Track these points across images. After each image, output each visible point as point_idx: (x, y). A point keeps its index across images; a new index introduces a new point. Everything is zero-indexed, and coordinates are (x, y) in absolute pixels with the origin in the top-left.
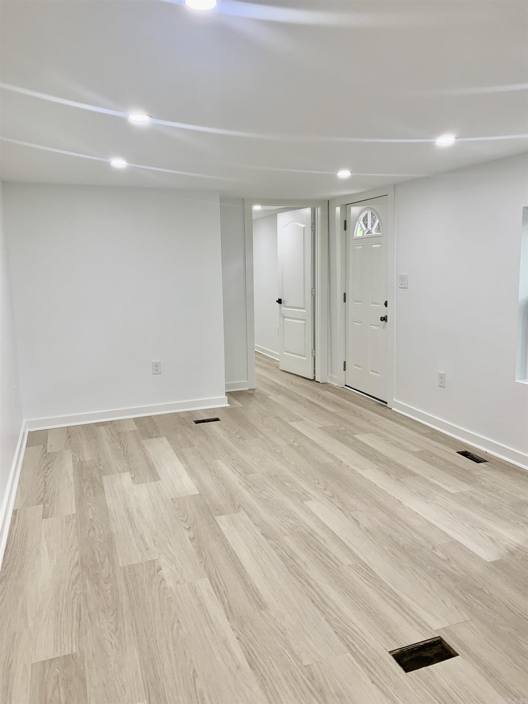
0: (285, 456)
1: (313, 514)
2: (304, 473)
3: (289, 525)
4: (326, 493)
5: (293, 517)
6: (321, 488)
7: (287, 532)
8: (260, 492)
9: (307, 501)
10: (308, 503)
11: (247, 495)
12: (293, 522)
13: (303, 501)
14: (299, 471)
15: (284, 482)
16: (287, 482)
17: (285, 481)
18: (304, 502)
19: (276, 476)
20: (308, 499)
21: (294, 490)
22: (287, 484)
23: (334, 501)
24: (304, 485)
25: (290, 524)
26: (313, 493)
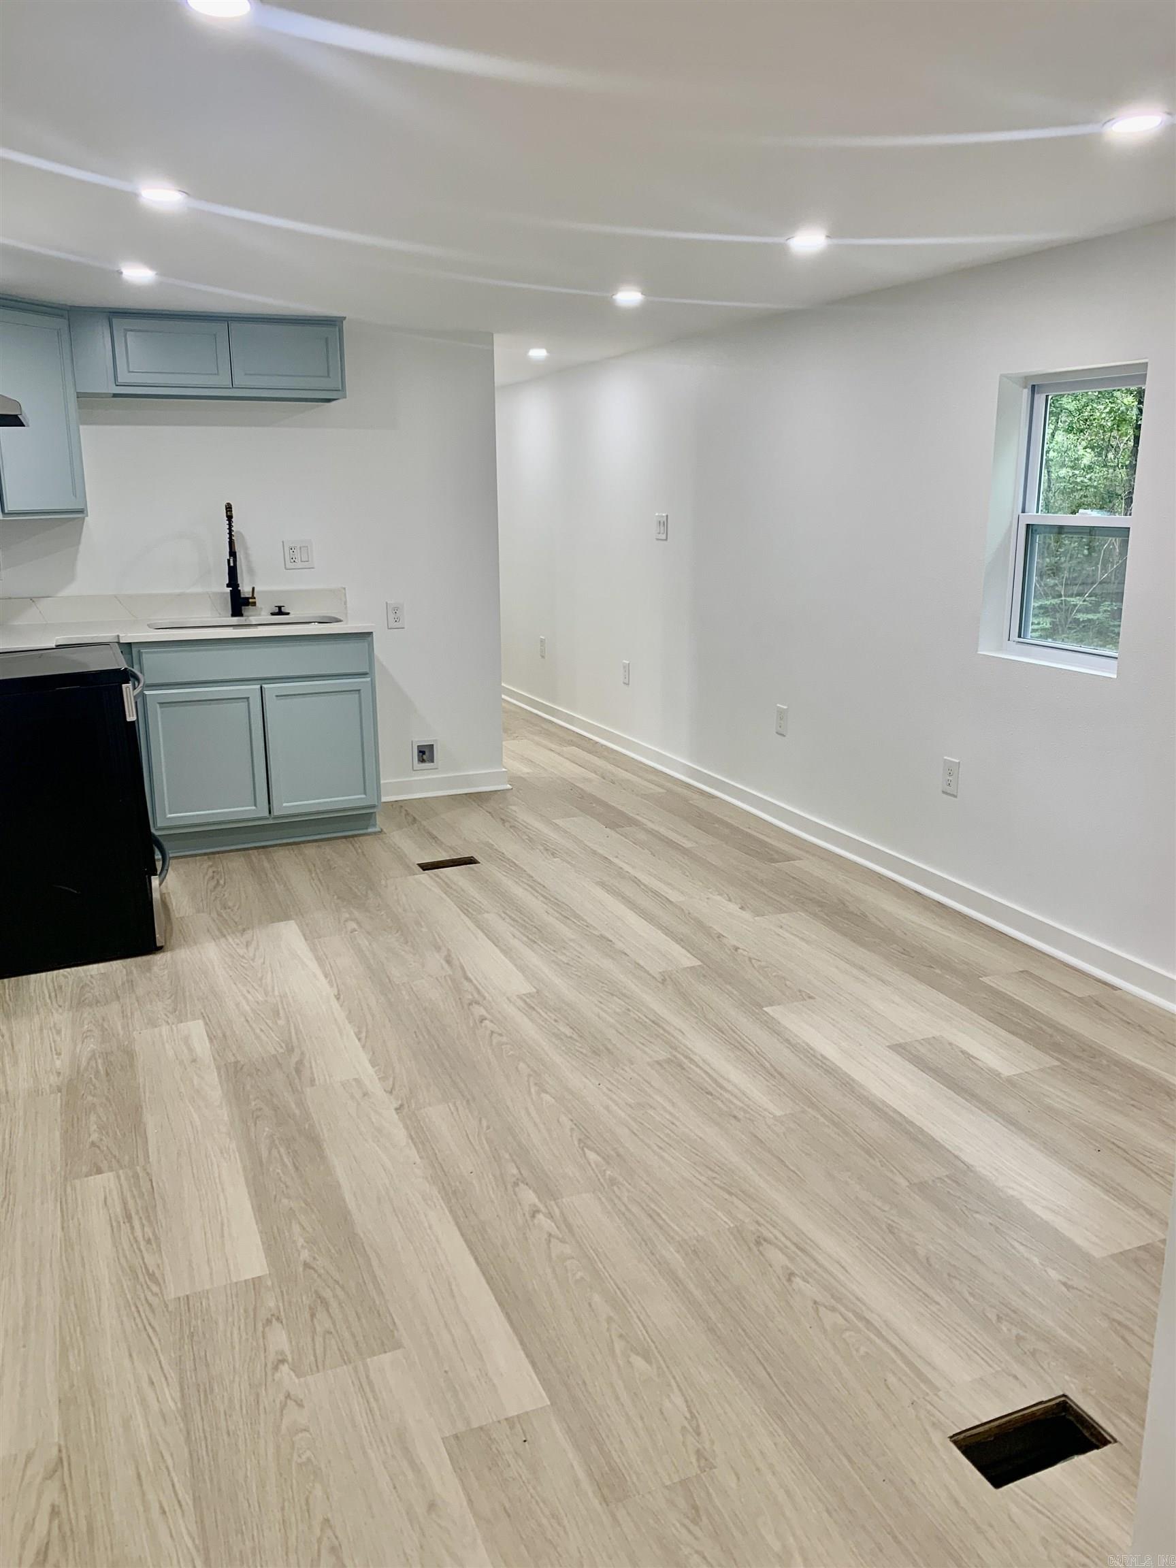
0: (572, 1129)
1: (522, 969)
2: (522, 1065)
3: (568, 954)
4: (483, 1012)
5: (558, 965)
6: (492, 1021)
7: (571, 944)
8: (629, 1010)
9: (530, 994)
10: (526, 988)
11: (656, 1004)
12: (559, 957)
13: (537, 992)
14: (535, 1072)
15: (575, 1036)
16: (566, 1036)
17: (571, 1037)
18: (535, 990)
19: (596, 1053)
20: (524, 997)
21: (553, 1017)
22: (568, 1031)
23: (472, 995)
24: (528, 1028)
25: (565, 954)
26: (511, 1010)
